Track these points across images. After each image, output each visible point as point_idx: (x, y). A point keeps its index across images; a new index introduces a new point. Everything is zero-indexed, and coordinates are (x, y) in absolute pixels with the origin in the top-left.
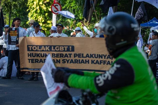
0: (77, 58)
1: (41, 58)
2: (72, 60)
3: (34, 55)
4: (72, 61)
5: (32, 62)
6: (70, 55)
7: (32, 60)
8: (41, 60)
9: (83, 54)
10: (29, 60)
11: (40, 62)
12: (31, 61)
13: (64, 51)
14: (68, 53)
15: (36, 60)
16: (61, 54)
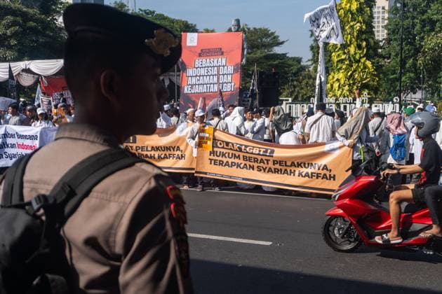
0: (277, 166)
1: (228, 159)
2: (270, 168)
3: (218, 154)
4: (270, 170)
5: (215, 164)
6: (268, 161)
7: (215, 160)
8: (227, 162)
9: (286, 162)
10: (211, 160)
11: (225, 166)
12: (213, 162)
13: (259, 154)
14: (264, 158)
15: (220, 161)
16: (254, 158)
